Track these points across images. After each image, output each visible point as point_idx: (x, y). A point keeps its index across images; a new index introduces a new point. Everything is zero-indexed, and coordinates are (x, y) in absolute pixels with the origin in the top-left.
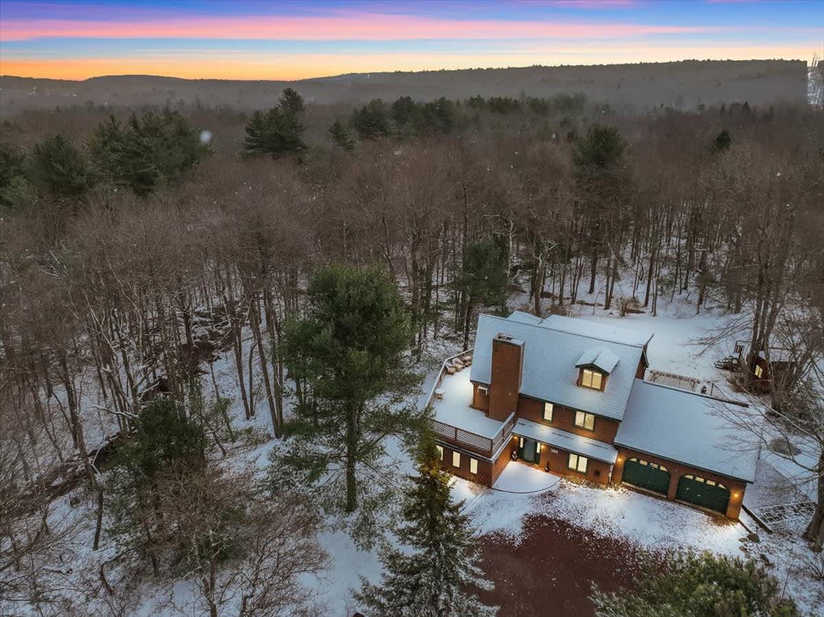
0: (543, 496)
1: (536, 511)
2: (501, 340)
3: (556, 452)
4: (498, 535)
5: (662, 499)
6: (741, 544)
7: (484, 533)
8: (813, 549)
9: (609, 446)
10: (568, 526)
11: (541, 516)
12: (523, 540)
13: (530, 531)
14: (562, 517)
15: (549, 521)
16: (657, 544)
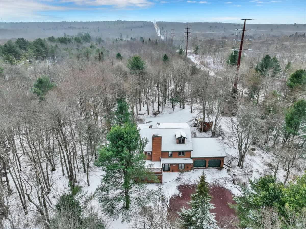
0: (177, 179)
1: (178, 185)
2: (155, 136)
3: (175, 165)
4: (174, 196)
5: (205, 168)
6: (228, 173)
7: (170, 197)
8: (241, 168)
9: (190, 159)
10: (189, 185)
11: (181, 185)
12: (182, 194)
13: (181, 191)
14: (186, 183)
15: (183, 186)
16: (212, 181)
